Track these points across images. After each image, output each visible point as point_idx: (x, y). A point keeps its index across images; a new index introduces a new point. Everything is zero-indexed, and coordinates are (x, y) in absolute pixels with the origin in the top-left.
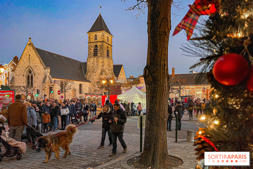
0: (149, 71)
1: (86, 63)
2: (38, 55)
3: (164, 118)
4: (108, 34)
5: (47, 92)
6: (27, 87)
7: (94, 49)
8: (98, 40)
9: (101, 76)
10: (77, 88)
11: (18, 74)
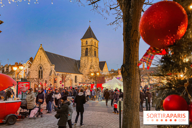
0: (125, 68)
1: (80, 61)
2: (47, 56)
3: (137, 103)
4: (95, 40)
5: (52, 82)
6: (38, 79)
7: (86, 51)
8: (88, 45)
9: (90, 70)
10: (74, 79)
11: (32, 70)
